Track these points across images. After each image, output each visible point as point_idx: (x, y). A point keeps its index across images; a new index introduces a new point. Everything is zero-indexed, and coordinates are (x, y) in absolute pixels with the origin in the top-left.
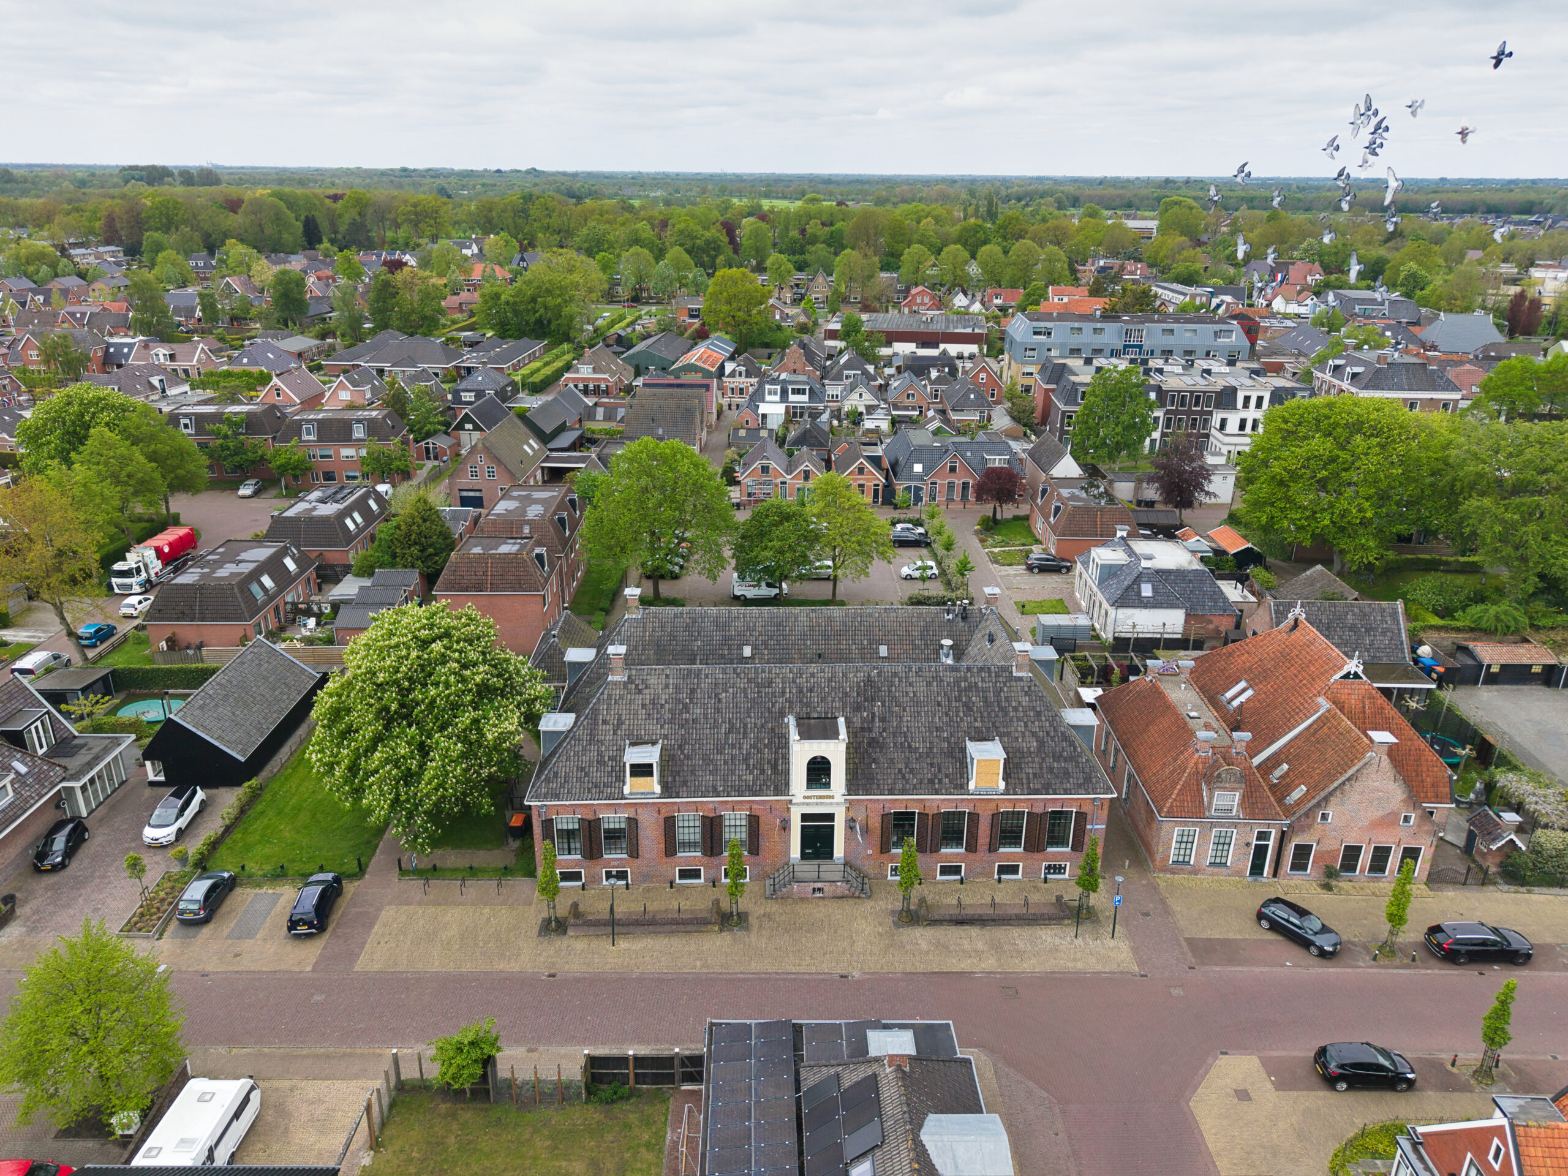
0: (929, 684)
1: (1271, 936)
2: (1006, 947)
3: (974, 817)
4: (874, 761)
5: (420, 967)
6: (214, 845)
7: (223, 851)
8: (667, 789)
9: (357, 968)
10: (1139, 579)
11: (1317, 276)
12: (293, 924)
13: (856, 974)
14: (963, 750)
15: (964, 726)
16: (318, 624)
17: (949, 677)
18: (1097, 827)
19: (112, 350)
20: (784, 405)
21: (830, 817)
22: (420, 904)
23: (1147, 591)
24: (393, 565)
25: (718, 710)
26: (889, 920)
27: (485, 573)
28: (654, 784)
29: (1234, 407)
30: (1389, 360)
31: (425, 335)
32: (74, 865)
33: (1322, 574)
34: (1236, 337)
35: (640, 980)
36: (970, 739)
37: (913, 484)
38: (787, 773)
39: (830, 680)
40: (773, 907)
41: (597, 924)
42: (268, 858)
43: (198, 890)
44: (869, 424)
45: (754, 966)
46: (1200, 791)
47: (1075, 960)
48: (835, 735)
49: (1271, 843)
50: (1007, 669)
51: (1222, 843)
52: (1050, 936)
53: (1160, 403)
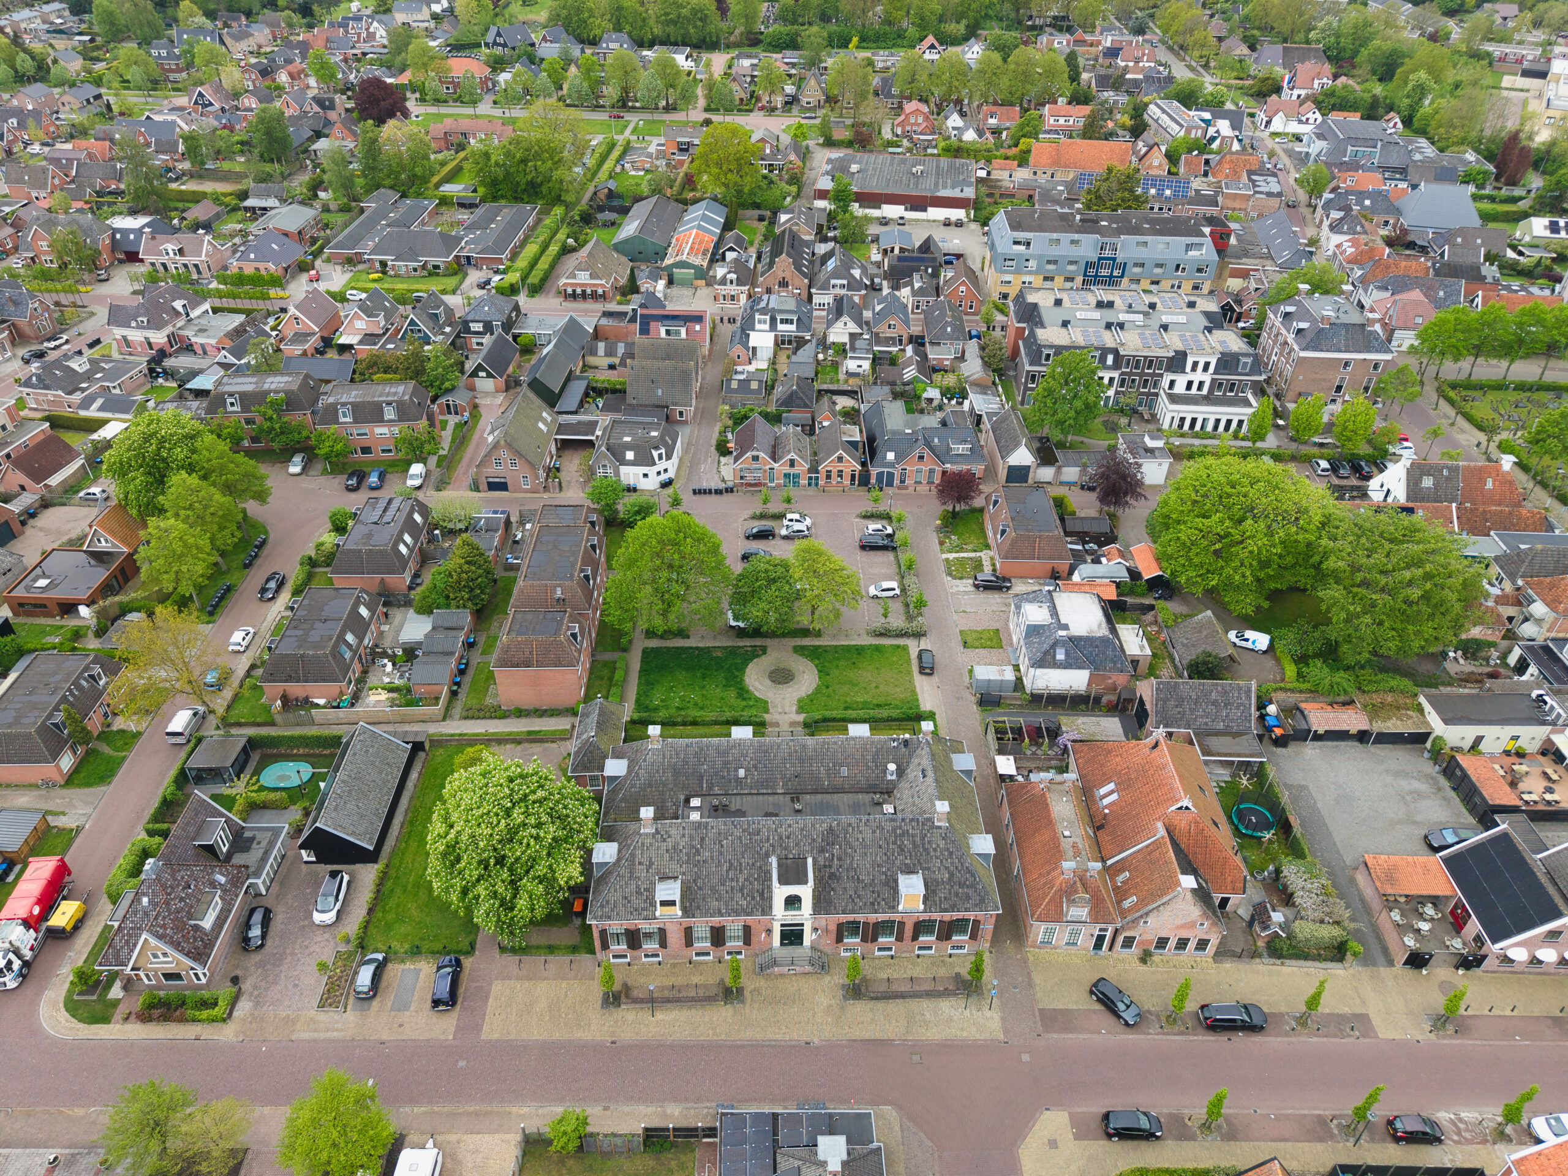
0: (874, 832)
1: (1098, 1007)
2: (918, 1017)
3: (902, 924)
4: (833, 889)
5: (524, 1036)
6: (366, 926)
7: (372, 929)
8: (686, 912)
9: (483, 1037)
10: (1054, 646)
11: (1325, 80)
12: (436, 1003)
13: (816, 1040)
14: (896, 881)
15: (898, 863)
16: (394, 665)
18: (988, 927)
19: (118, 236)
20: (772, 334)
21: (801, 925)
22: (517, 979)
23: (1060, 656)
25: (721, 853)
26: (840, 993)
27: (531, 653)
28: (677, 911)
29: (1183, 370)
32: (269, 942)
33: (1210, 622)
34: (1206, 252)
35: (672, 1046)
36: (901, 873)
37: (886, 470)
39: (802, 830)
40: (761, 982)
41: (642, 1001)
42: (406, 936)
43: (365, 977)
45: (748, 1034)
46: (1061, 903)
47: (962, 1029)
48: (806, 883)
49: (1109, 934)
52: (950, 1008)
53: (1116, 365)
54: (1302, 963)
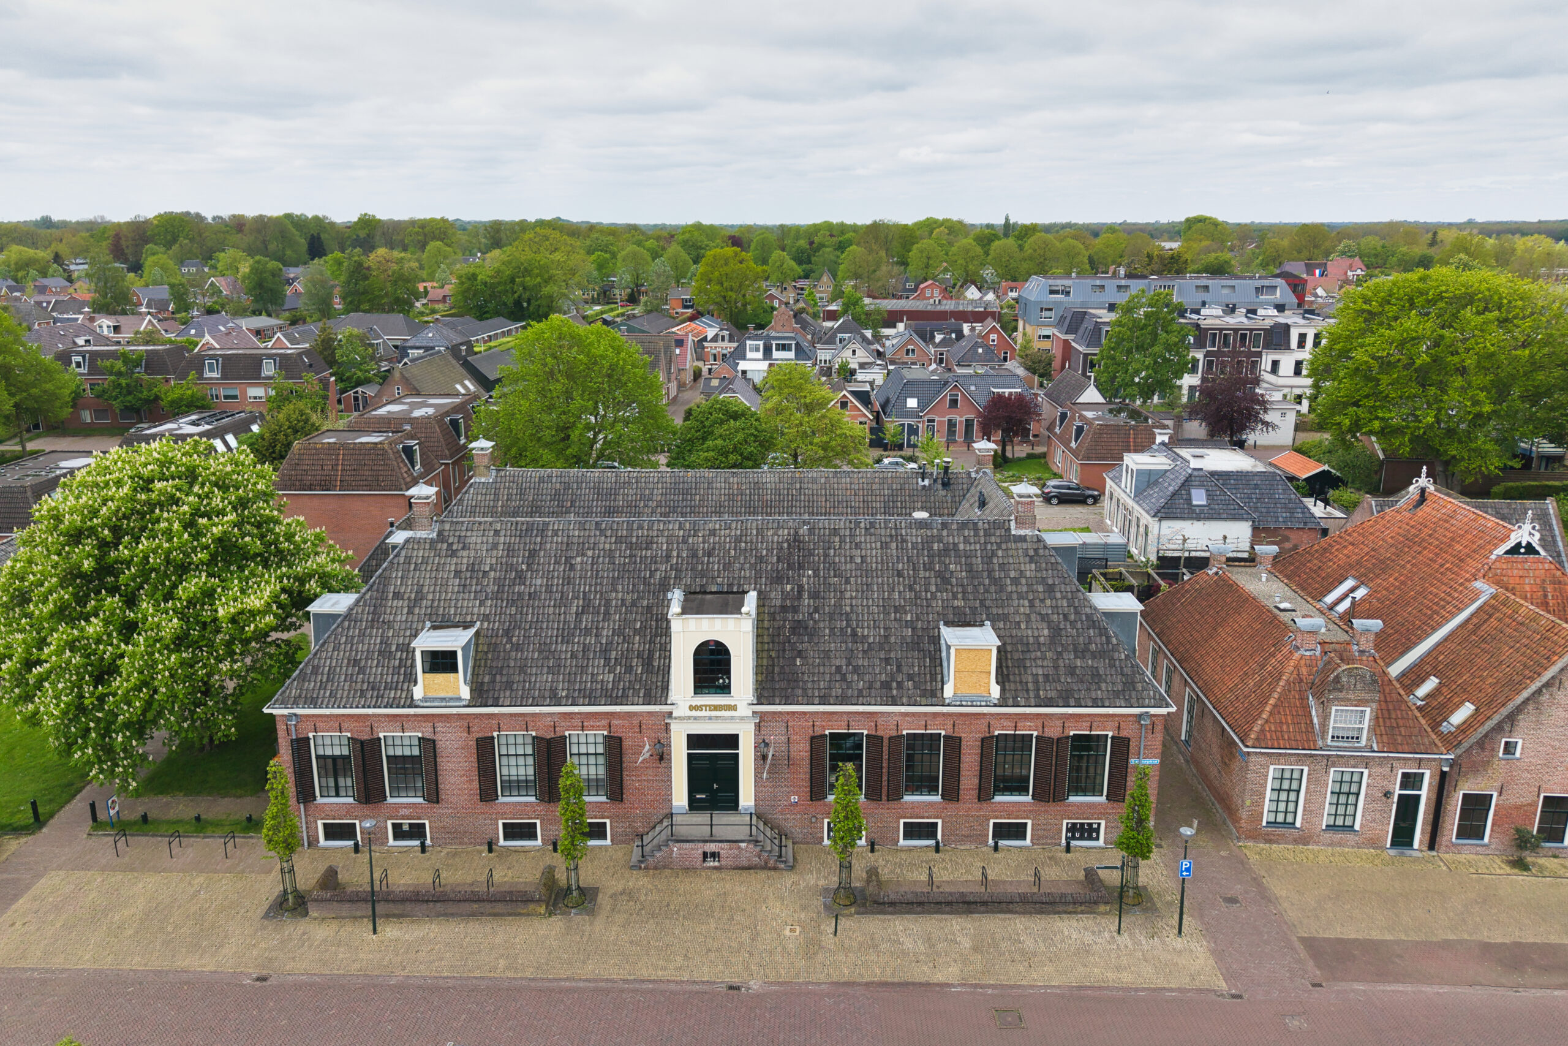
2: (1005, 946)
3: (954, 744)
4: (800, 654)
8: (481, 694)
10: (1188, 483)
11: (1359, 272)
13: (754, 984)
14: (936, 640)
15: (938, 605)
17: (915, 537)
18: (1147, 762)
21: (732, 741)
23: (1199, 498)
25: (568, 581)
26: (818, 902)
27: (334, 468)
28: (459, 685)
29: (1287, 347)
34: (1281, 294)
35: (402, 987)
36: (947, 624)
37: (906, 421)
38: (666, 670)
39: (738, 540)
40: (641, 881)
44: (861, 378)
45: (590, 969)
46: (1307, 709)
47: (1118, 968)
48: (737, 610)
49: (1424, 794)
50: (1002, 527)
51: (1346, 794)
53: (1200, 344)
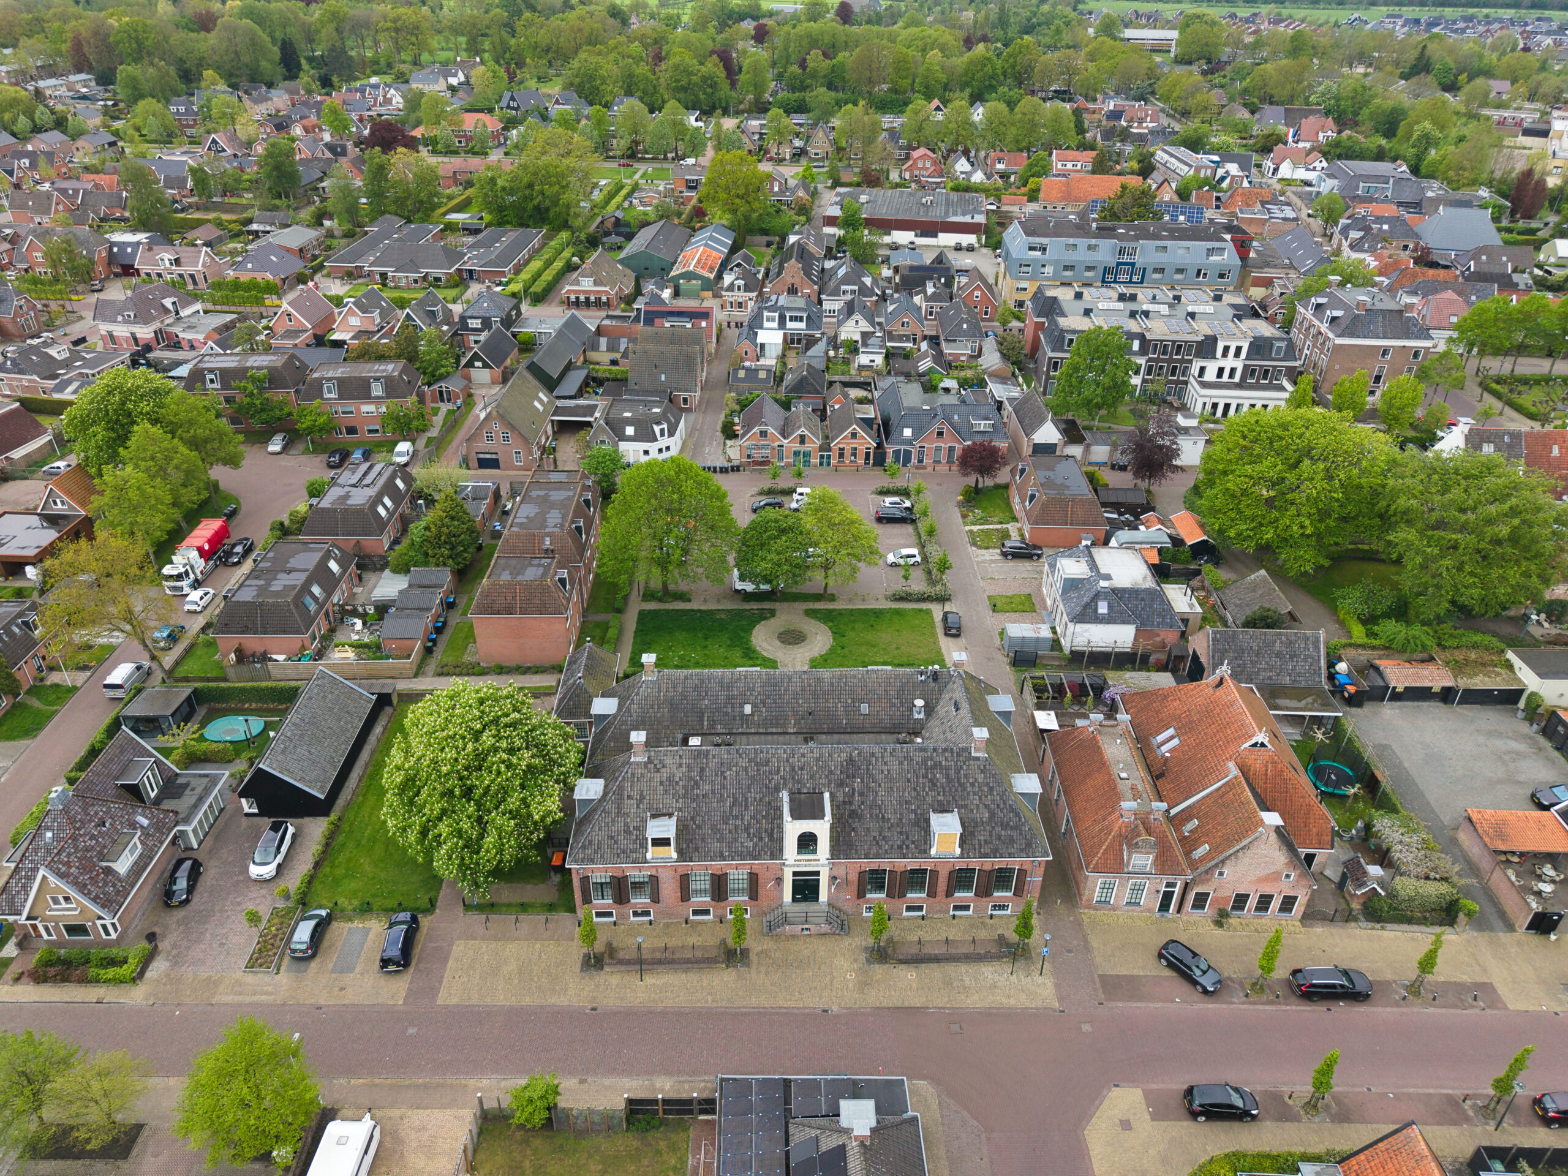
0: (900, 763)
1: (1168, 973)
2: (956, 984)
3: (935, 873)
4: (854, 829)
5: (488, 1001)
6: (311, 880)
7: (317, 885)
8: (682, 854)
9: (439, 1002)
10: (1097, 596)
11: (1329, 133)
12: (385, 963)
13: (835, 1008)
14: (927, 821)
15: (929, 799)
16: (364, 624)
17: (918, 757)
18: (1036, 879)
19: (115, 249)
20: (781, 332)
21: (817, 873)
22: (483, 939)
23: (1103, 608)
24: (426, 564)
25: (724, 787)
26: (863, 957)
27: (514, 598)
28: (672, 852)
29: (1214, 357)
30: (1368, 307)
31: (423, 221)
32: (196, 899)
33: (1264, 580)
34: (1228, 256)
35: (664, 1013)
36: (935, 811)
37: (902, 448)
38: (781, 840)
39: (818, 760)
40: (768, 944)
41: (628, 962)
42: (355, 893)
43: (303, 932)
44: (863, 359)
45: (754, 1001)
46: (1122, 852)
47: (1009, 996)
48: (822, 817)
49: (1177, 890)
50: (967, 750)
51: (1137, 890)
52: (991, 973)
53: (1143, 351)
54: (1405, 927)
